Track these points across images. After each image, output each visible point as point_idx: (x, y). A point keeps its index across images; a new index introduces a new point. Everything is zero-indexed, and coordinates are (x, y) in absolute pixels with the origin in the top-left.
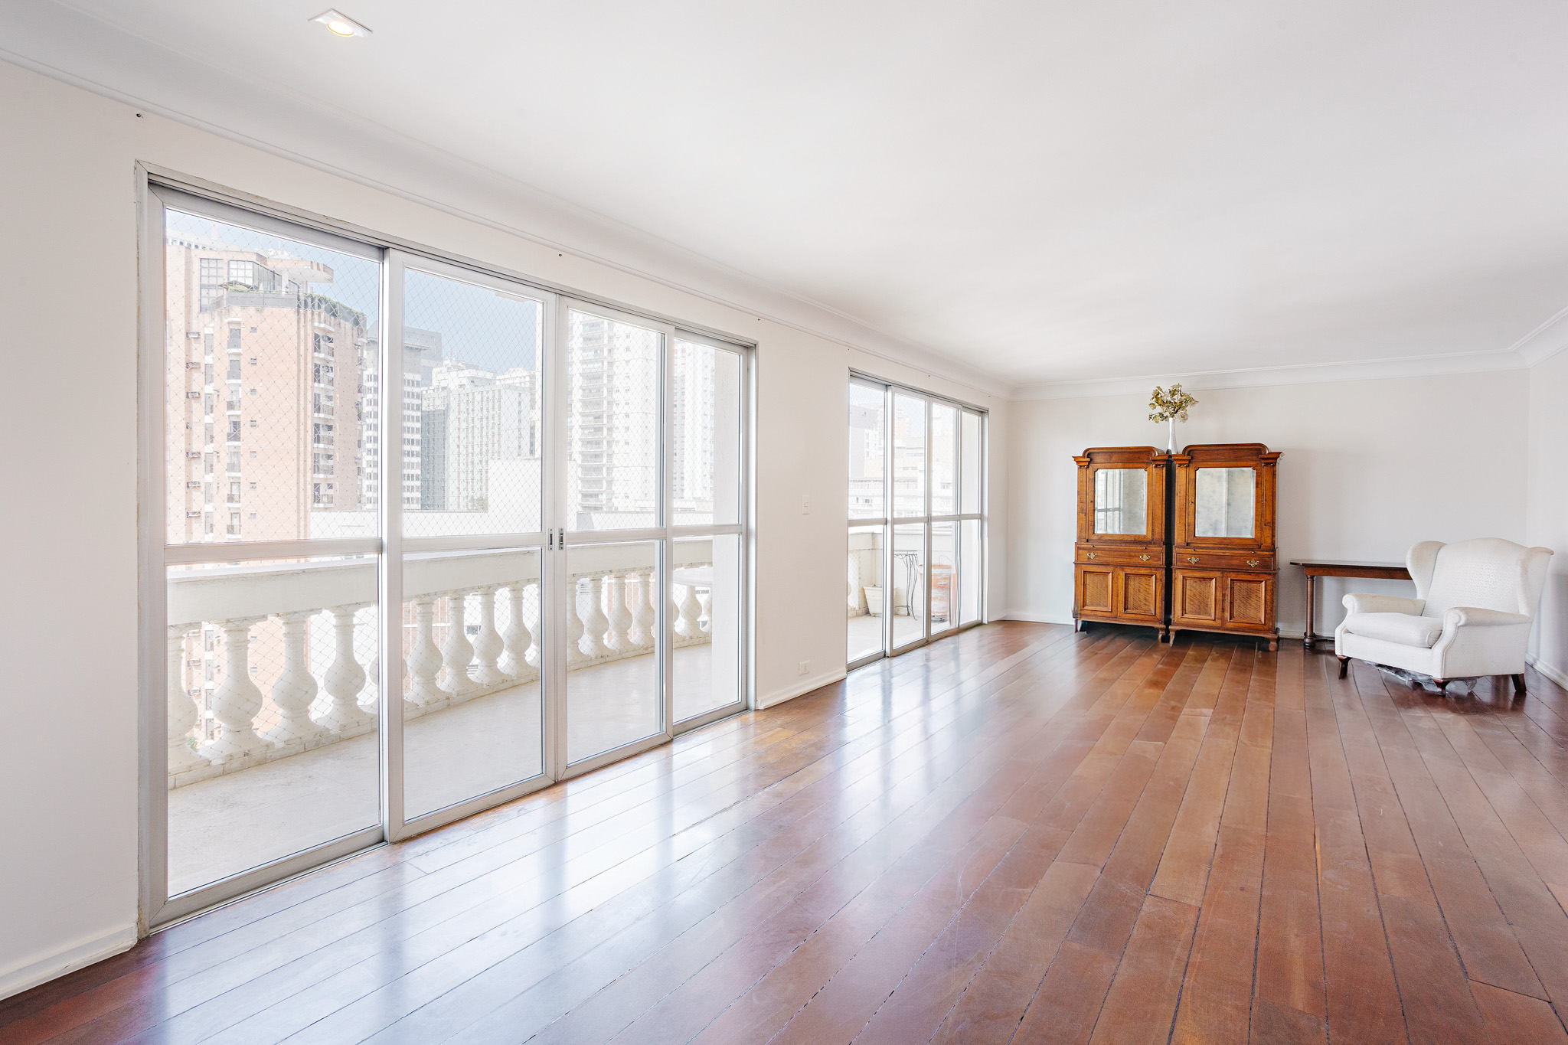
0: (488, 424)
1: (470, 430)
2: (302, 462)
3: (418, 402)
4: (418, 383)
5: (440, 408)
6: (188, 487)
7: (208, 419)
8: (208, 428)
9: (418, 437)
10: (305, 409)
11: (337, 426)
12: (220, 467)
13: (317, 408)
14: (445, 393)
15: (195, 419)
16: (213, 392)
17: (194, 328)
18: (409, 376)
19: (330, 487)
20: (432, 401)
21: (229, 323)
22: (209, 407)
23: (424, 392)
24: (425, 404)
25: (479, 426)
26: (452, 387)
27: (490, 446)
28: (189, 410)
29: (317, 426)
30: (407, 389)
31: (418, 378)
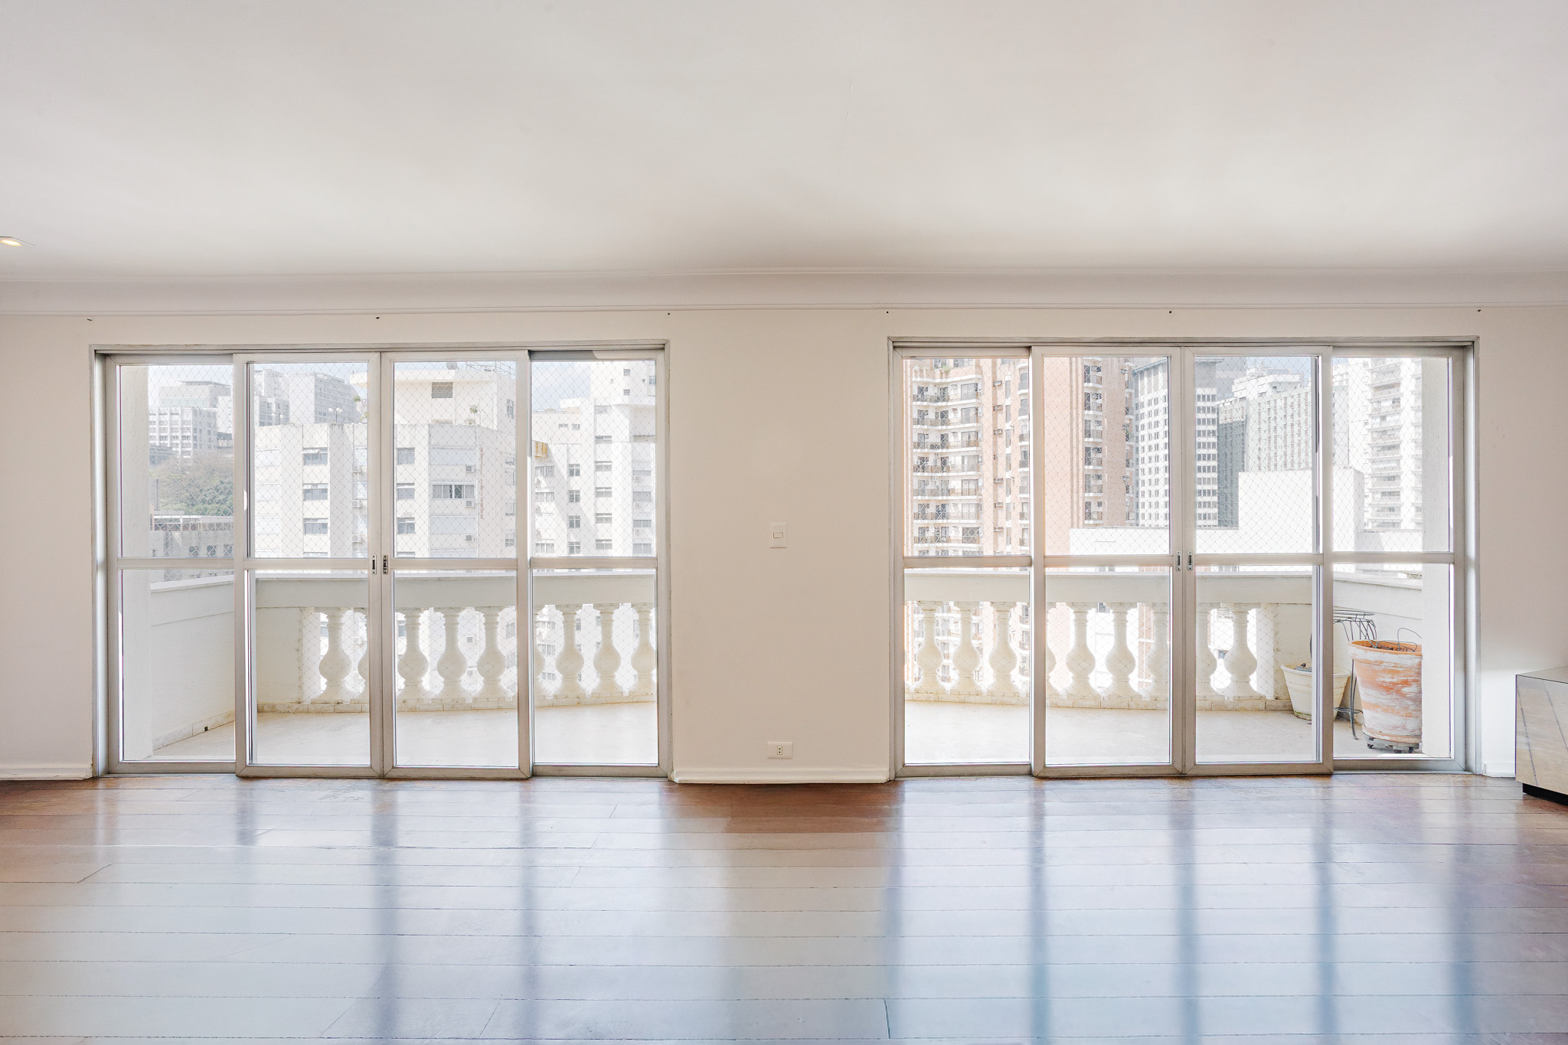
0: (1292, 432)
1: (1273, 440)
2: (1075, 483)
3: (1215, 416)
4: (1213, 396)
5: (1238, 420)
6: (995, 507)
7: (1008, 451)
8: (1008, 457)
9: (1214, 451)
10: (1077, 436)
11: (1105, 449)
12: (1015, 489)
13: (1088, 434)
14: (1244, 403)
15: (999, 452)
16: (1010, 428)
17: (999, 378)
18: (1200, 391)
19: (1100, 504)
20: (1229, 412)
21: (1020, 369)
22: (1008, 441)
23: (1221, 406)
24: (1222, 417)
25: (1282, 434)
26: (1250, 397)
27: (1296, 456)
28: (995, 443)
29: (1087, 450)
30: (1200, 404)
31: (1214, 391)
